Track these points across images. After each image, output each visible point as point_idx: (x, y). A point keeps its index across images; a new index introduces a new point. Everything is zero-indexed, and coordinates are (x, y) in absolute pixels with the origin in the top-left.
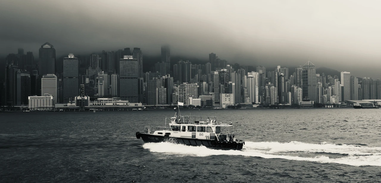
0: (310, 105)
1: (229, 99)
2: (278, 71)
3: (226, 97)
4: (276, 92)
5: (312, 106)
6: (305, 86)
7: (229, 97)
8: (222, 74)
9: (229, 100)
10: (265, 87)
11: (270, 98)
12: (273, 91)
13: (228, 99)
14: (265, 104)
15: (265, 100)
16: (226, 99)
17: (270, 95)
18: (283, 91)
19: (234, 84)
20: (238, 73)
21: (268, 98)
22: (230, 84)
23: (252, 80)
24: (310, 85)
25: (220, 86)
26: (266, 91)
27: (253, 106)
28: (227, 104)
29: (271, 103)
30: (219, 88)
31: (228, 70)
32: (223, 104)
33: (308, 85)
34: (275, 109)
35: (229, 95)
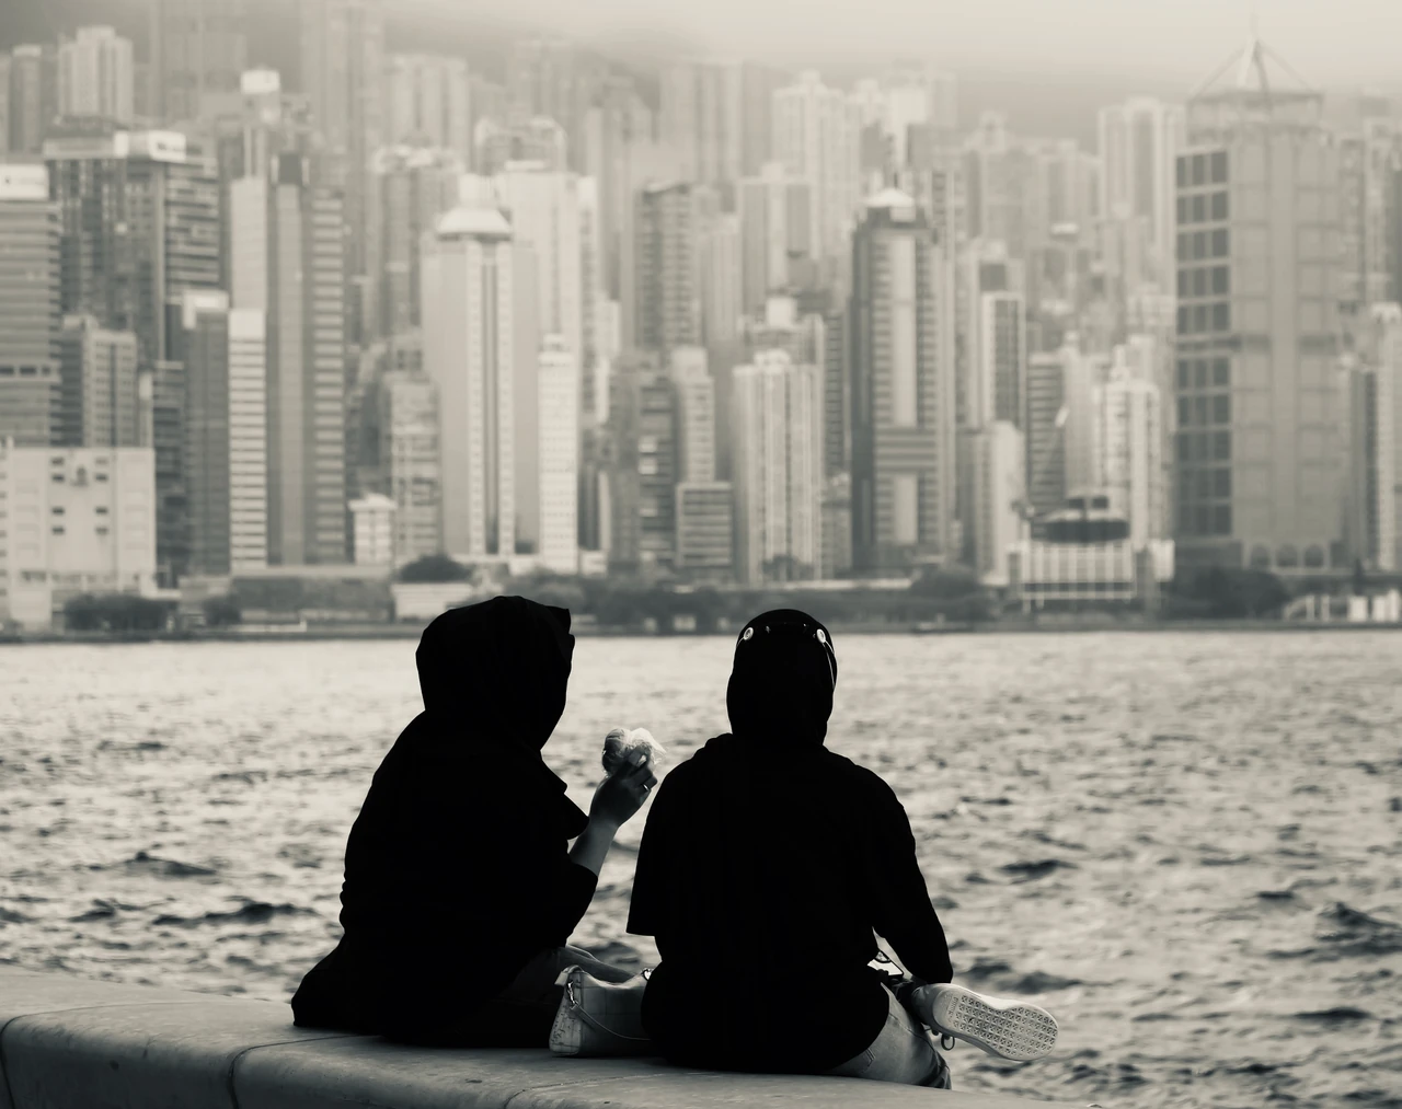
0: (1119, 586)
1: (101, 520)
2: (900, 156)
3: (64, 495)
4: (809, 429)
5: (1136, 606)
6: (1200, 346)
7: (98, 494)
8: (120, 196)
9: (102, 531)
10: (665, 362)
11: (734, 504)
12: (774, 420)
13: (81, 520)
14: (663, 573)
15: (665, 524)
16: (58, 521)
17: (726, 467)
18: (905, 414)
19: (247, 325)
20: (303, 190)
21: (700, 500)
22: (204, 318)
23: (490, 279)
24: (1263, 343)
25: (69, 353)
26: (674, 412)
27: (391, 607)
28: (75, 577)
29: (736, 568)
30: (55, 378)
31: (209, 146)
32: (27, 575)
33: (1235, 343)
34: (666, 631)
35: (92, 470)
